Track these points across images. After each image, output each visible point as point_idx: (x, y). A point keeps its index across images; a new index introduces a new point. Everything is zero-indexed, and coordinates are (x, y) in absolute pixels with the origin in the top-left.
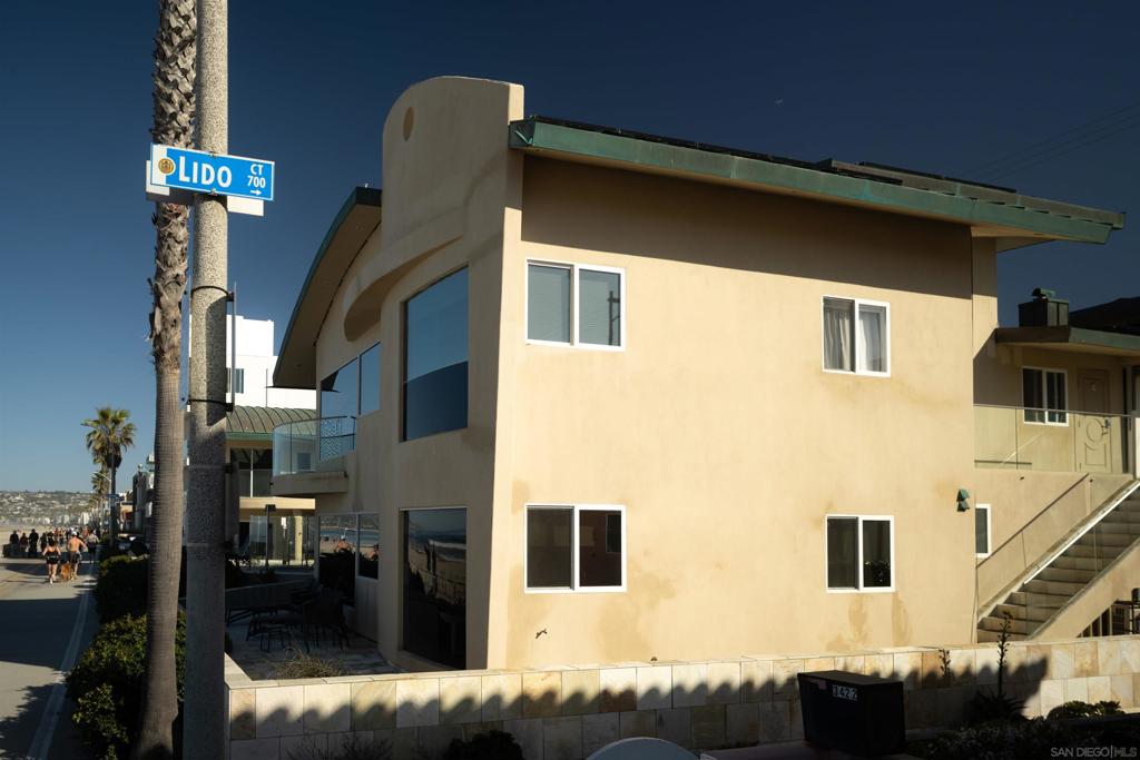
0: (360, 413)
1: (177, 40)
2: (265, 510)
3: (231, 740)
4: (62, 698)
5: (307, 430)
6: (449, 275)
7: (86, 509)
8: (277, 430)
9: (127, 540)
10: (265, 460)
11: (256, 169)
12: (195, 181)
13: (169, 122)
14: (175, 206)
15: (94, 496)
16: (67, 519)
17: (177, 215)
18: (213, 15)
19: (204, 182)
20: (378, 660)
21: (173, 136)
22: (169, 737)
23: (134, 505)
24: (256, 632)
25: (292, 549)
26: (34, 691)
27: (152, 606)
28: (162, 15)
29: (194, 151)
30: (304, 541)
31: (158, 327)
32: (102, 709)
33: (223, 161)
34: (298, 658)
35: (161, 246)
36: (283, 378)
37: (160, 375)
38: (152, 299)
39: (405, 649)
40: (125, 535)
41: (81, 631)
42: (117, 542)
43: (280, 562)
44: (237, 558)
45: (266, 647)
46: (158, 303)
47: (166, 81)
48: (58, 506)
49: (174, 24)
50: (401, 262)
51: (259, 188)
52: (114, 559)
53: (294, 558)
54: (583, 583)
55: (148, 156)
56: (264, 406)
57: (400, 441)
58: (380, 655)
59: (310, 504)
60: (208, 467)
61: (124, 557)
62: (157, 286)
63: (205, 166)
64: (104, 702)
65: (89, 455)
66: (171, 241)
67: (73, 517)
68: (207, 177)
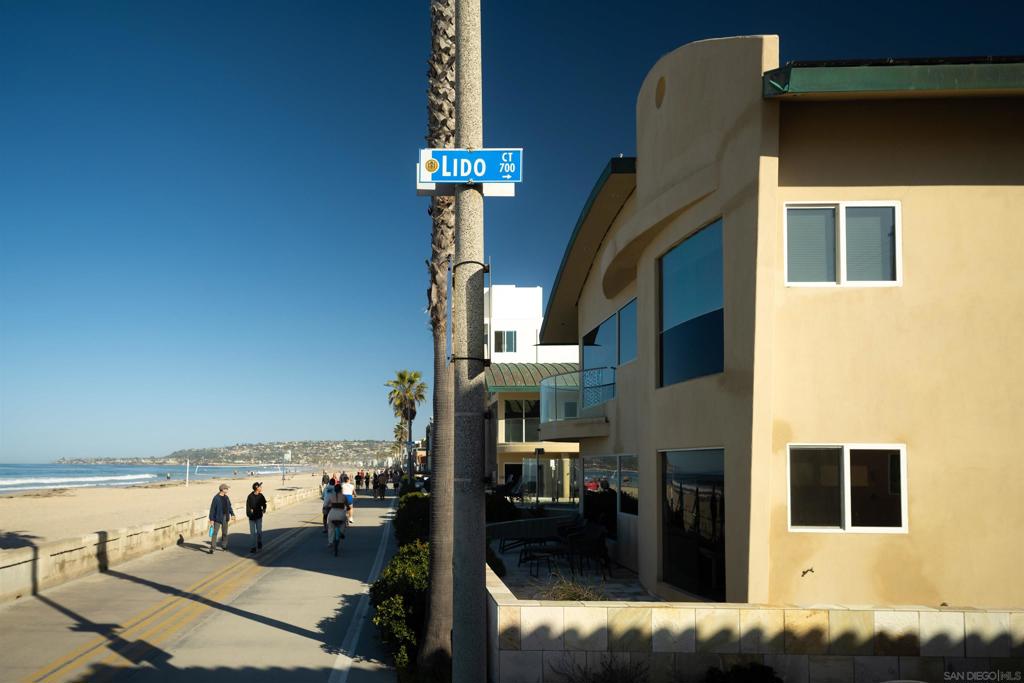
0: (619, 363)
1: (446, 58)
2: (535, 453)
3: (500, 649)
4: (367, 606)
5: (571, 381)
6: (703, 228)
7: (390, 454)
8: (544, 383)
9: (421, 479)
10: (534, 411)
11: (507, 157)
12: (455, 174)
13: (441, 128)
14: (446, 198)
15: (395, 443)
16: (376, 462)
17: (449, 205)
18: (468, 33)
19: (463, 174)
20: (639, 590)
21: (444, 139)
22: (449, 642)
23: (427, 450)
24: (527, 559)
25: (561, 487)
26: (348, 598)
27: (433, 532)
28: (433, 40)
29: (454, 150)
30: (572, 481)
31: (435, 300)
32: (395, 615)
33: (479, 154)
34: (561, 583)
35: (436, 232)
36: (549, 336)
37: (436, 339)
38: (429, 277)
39: (664, 580)
40: (420, 476)
41: (384, 551)
42: (413, 481)
43: (549, 499)
44: (511, 496)
45: (535, 573)
46: (434, 280)
47: (437, 94)
48: (369, 452)
49: (443, 45)
50: (655, 221)
51: (510, 173)
52: (410, 495)
53: (562, 496)
54: (855, 523)
55: (417, 160)
56: (534, 362)
57: (657, 387)
58: (641, 585)
59: (574, 447)
60: (469, 414)
61: (418, 494)
62: (433, 267)
63: (463, 161)
64: (397, 609)
65: (391, 410)
66: (444, 227)
67: (380, 460)
68: (465, 170)
